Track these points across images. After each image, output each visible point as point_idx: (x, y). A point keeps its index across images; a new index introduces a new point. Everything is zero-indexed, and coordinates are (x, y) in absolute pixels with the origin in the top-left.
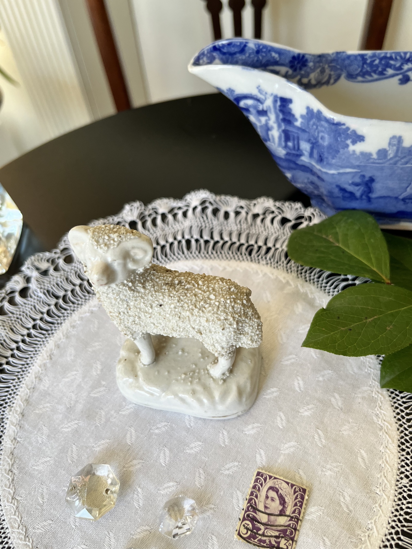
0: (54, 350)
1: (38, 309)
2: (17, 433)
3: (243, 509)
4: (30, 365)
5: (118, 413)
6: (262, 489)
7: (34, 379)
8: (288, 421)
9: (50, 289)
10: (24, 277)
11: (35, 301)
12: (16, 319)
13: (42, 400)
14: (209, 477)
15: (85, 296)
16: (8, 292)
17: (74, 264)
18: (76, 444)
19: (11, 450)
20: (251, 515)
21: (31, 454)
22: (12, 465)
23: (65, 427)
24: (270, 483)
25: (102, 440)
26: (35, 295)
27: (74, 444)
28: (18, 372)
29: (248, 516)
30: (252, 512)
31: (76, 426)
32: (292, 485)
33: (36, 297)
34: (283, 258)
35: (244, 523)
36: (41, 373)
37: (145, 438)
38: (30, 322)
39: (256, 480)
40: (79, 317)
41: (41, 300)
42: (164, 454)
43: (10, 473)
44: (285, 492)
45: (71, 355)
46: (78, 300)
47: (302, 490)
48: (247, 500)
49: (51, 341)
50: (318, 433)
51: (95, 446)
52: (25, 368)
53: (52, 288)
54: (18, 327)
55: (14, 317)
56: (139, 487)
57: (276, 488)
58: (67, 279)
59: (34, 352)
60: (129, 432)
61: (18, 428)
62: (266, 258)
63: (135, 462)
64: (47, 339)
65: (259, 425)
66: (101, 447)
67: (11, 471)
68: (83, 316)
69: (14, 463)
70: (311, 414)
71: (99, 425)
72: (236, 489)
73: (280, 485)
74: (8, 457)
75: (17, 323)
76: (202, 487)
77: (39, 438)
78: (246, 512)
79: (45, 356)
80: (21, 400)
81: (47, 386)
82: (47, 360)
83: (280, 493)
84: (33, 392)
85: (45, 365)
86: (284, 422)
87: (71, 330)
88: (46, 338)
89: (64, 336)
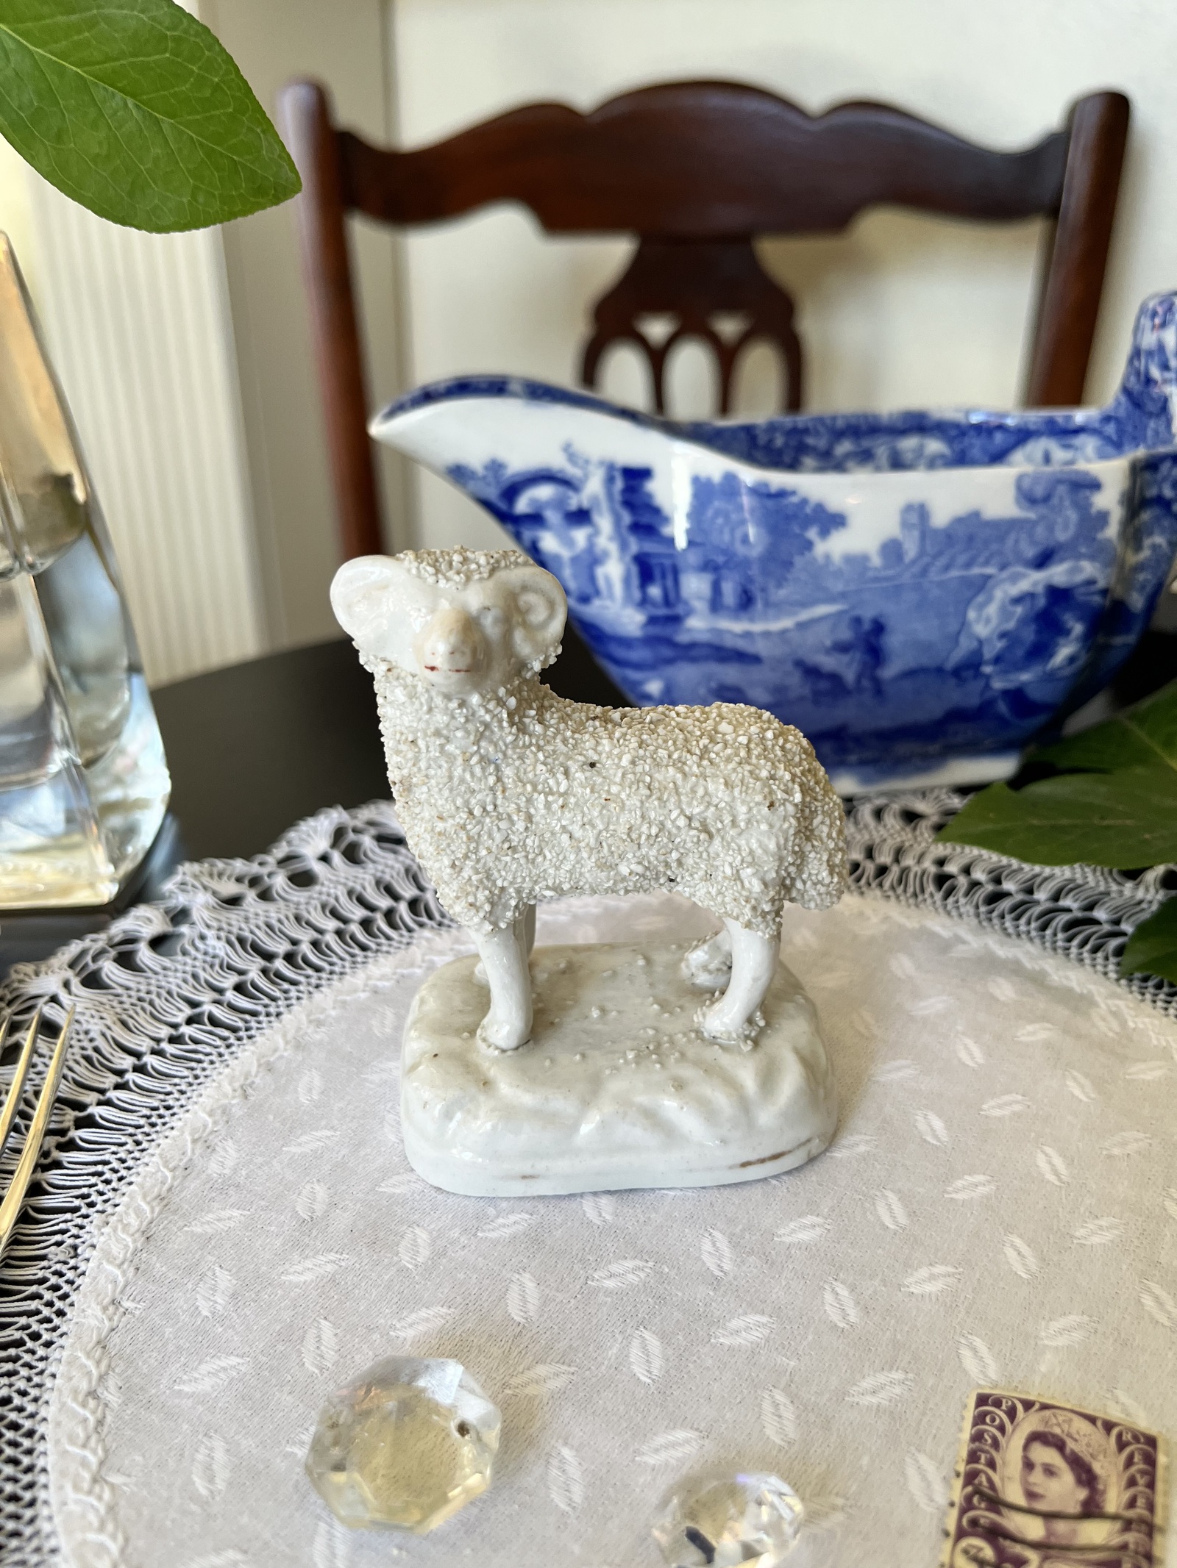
0: (256, 1076)
1: (207, 982)
2: (125, 1286)
3: (952, 1504)
4: (175, 1110)
5: (475, 1235)
6: (1008, 1443)
7: (189, 1146)
8: (1043, 1260)
9: (247, 934)
10: (167, 912)
11: (197, 963)
12: (134, 1001)
13: (213, 1200)
14: (812, 1417)
15: (353, 955)
16: (117, 940)
17: (317, 888)
18: (331, 1318)
19: (99, 1334)
20: (982, 1521)
21: (171, 1348)
22: (102, 1378)
23: (292, 1270)
24: (1029, 1423)
25: (424, 1309)
26: (197, 949)
27: (325, 1318)
28: (138, 1127)
29: (974, 1522)
30: (987, 1509)
31: (330, 1268)
32: (1109, 1426)
33: (200, 956)
34: (931, 888)
35: (965, 1543)
36: (213, 1132)
37: (573, 1301)
38: (180, 1010)
39: (980, 1419)
40: (335, 1001)
41: (217, 961)
42: (644, 1348)
43: (92, 1403)
44: (1088, 1445)
45: (310, 1090)
46: (331, 964)
47: (1142, 1440)
48: (958, 1475)
49: (247, 1054)
50: (1150, 1291)
51: (398, 1326)
52: (161, 1116)
53: (252, 932)
54: (143, 1019)
55: (130, 996)
56: (566, 1444)
57: (1054, 1436)
58: (298, 918)
59: (191, 1080)
60: (515, 1288)
61: (131, 1271)
62: (881, 885)
63: (541, 1370)
64: (233, 1049)
65: (952, 1270)
66: (420, 1328)
67: (92, 1394)
68: (348, 998)
69: (107, 1373)
70: (1112, 1242)
71: (410, 1267)
72: (913, 1449)
73: (1066, 1427)
74: (88, 1355)
75: (138, 1009)
76: (789, 1443)
77: (201, 1303)
78: (963, 1512)
79: (228, 1089)
80: (144, 1197)
81: (230, 1163)
82: (234, 1098)
83: (1073, 1452)
84: (185, 1177)
85: (225, 1110)
86: (1032, 1262)
87: (309, 1031)
88: (228, 1046)
89: (287, 1043)
